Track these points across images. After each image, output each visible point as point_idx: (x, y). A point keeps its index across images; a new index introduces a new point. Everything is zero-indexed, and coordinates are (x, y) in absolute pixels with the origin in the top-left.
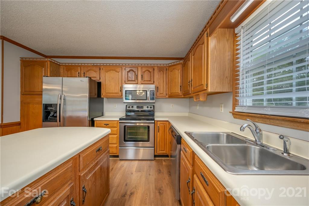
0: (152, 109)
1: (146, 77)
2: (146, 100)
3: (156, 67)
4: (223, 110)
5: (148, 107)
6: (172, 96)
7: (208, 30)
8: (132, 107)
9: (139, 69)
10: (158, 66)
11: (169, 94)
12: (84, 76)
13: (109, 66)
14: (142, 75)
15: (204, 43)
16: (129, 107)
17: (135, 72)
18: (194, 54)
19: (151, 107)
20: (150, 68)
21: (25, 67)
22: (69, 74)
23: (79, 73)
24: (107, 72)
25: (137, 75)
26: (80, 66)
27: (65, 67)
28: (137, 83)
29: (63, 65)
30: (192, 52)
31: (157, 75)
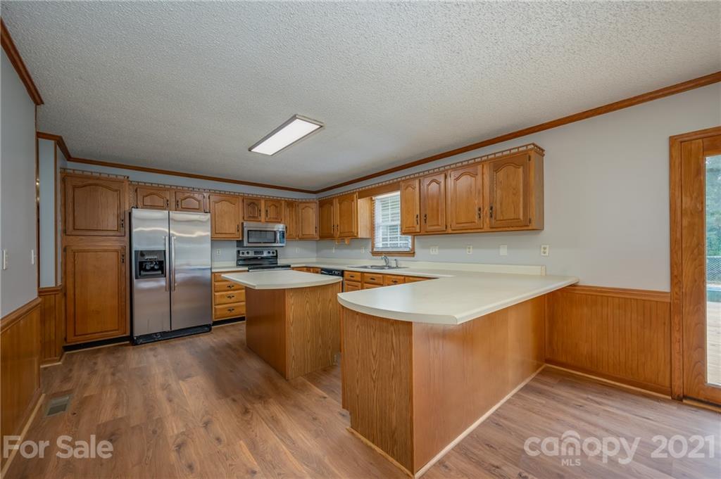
0: (275, 255)
1: (272, 213)
2: (275, 242)
3: (283, 202)
4: (363, 251)
5: (269, 252)
6: (303, 238)
7: (357, 194)
8: (248, 253)
9: (263, 202)
10: (286, 201)
11: (300, 235)
12: (179, 207)
13: (220, 193)
14: (267, 211)
15: (353, 201)
16: (243, 253)
17: (257, 205)
18: (340, 204)
19: (273, 253)
20: (276, 203)
21: (74, 187)
22: (148, 201)
23: (168, 201)
24: (216, 202)
25: (260, 211)
26: (168, 190)
27: (137, 188)
28: (260, 221)
29: (134, 185)
30: (337, 200)
31: (285, 212)
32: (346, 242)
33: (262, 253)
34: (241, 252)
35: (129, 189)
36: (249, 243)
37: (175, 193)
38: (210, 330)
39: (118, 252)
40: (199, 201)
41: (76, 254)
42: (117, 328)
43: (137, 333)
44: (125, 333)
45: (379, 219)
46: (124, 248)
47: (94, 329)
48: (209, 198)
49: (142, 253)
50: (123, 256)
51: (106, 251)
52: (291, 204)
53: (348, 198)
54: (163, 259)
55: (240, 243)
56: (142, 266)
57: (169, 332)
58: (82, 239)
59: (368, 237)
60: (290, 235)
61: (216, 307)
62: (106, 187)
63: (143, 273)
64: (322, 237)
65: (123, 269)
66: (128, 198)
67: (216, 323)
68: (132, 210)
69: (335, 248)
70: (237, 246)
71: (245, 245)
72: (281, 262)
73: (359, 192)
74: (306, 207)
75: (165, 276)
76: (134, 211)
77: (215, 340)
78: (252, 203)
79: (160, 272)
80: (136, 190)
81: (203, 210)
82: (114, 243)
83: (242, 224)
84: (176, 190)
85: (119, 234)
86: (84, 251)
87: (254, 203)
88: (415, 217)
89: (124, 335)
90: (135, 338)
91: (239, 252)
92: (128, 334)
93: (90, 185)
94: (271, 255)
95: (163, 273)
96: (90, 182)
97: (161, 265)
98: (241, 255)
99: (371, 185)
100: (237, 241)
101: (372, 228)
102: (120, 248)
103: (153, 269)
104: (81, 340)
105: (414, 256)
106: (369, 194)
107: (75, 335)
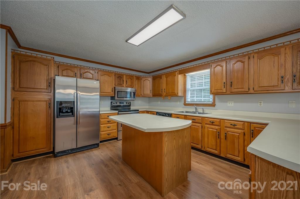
1: (129, 83)
3: (134, 77)
6: (144, 96)
7: (178, 72)
8: (116, 103)
9: (125, 76)
10: (136, 76)
11: (142, 94)
12: (81, 77)
13: (103, 71)
14: (127, 81)
15: (175, 76)
16: (114, 103)
17: (122, 78)
18: (166, 78)
19: (129, 103)
20: (131, 77)
21: (20, 62)
22: (65, 73)
23: (76, 73)
24: (101, 76)
25: (123, 81)
26: (76, 67)
27: (59, 66)
28: (123, 86)
29: (57, 64)
30: (165, 76)
31: (136, 82)
32: (169, 99)
33: (123, 103)
34: (113, 102)
35: (54, 65)
36: (118, 98)
37: (80, 69)
38: (98, 146)
39: (47, 102)
40: (92, 74)
41: (21, 102)
42: (45, 147)
43: (57, 150)
44: (50, 150)
45: (188, 86)
46: (50, 100)
47: (31, 148)
48: (98, 73)
49: (61, 103)
50: (50, 104)
51: (39, 101)
52: (138, 78)
53: (173, 74)
54: (73, 106)
55: (113, 98)
56: (60, 110)
57: (75, 149)
58: (25, 93)
59: (182, 96)
60: (137, 94)
61: (101, 133)
62: (40, 63)
63: (61, 114)
64: (155, 95)
65: (50, 111)
66: (53, 71)
67: (101, 142)
68: (55, 77)
69: (160, 102)
70: (111, 100)
71: (116, 99)
72: (132, 108)
73: (179, 71)
74: (146, 80)
75: (74, 116)
76: (57, 78)
77: (102, 154)
78: (119, 77)
79: (71, 114)
80: (58, 67)
81: (94, 79)
82: (45, 96)
83: (115, 87)
84: (80, 68)
85: (47, 91)
86: (26, 101)
87: (120, 77)
88: (223, 83)
89: (50, 151)
90: (56, 153)
91: (112, 102)
92: (52, 150)
93: (30, 61)
94: (128, 104)
95: (72, 114)
96: (30, 59)
97: (72, 110)
98: (113, 104)
99: (186, 67)
100: (111, 96)
101: (185, 91)
102: (48, 99)
103: (67, 112)
104: (22, 155)
105: (214, 107)
106: (183, 72)
107: (19, 152)
